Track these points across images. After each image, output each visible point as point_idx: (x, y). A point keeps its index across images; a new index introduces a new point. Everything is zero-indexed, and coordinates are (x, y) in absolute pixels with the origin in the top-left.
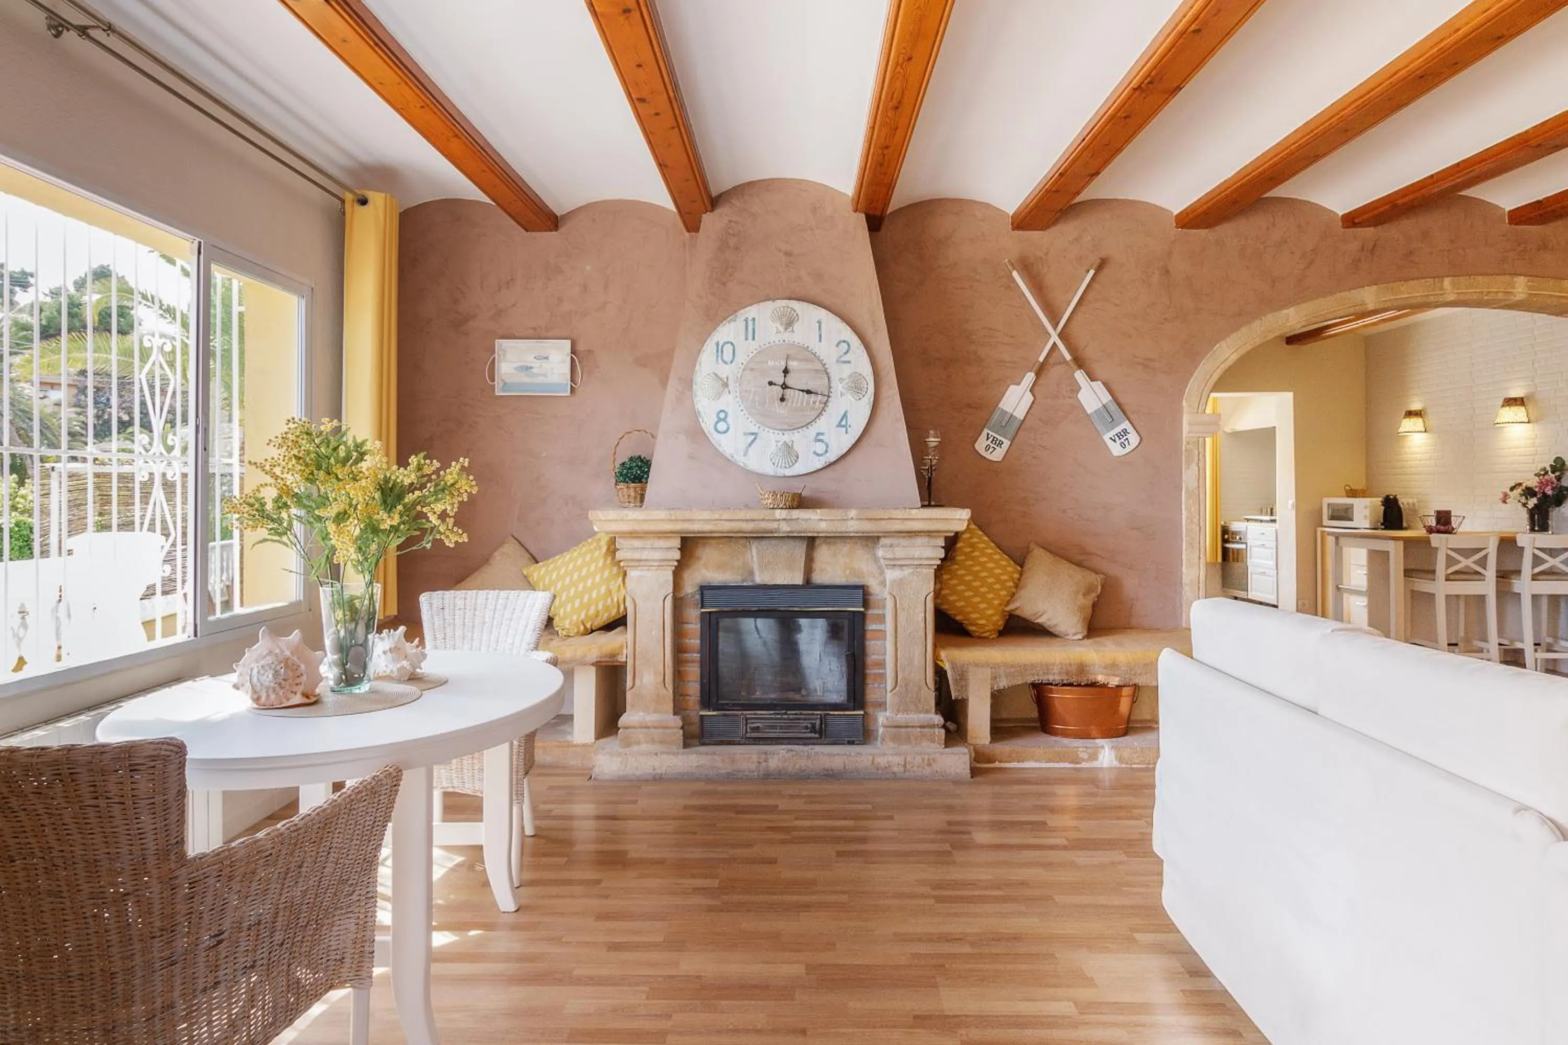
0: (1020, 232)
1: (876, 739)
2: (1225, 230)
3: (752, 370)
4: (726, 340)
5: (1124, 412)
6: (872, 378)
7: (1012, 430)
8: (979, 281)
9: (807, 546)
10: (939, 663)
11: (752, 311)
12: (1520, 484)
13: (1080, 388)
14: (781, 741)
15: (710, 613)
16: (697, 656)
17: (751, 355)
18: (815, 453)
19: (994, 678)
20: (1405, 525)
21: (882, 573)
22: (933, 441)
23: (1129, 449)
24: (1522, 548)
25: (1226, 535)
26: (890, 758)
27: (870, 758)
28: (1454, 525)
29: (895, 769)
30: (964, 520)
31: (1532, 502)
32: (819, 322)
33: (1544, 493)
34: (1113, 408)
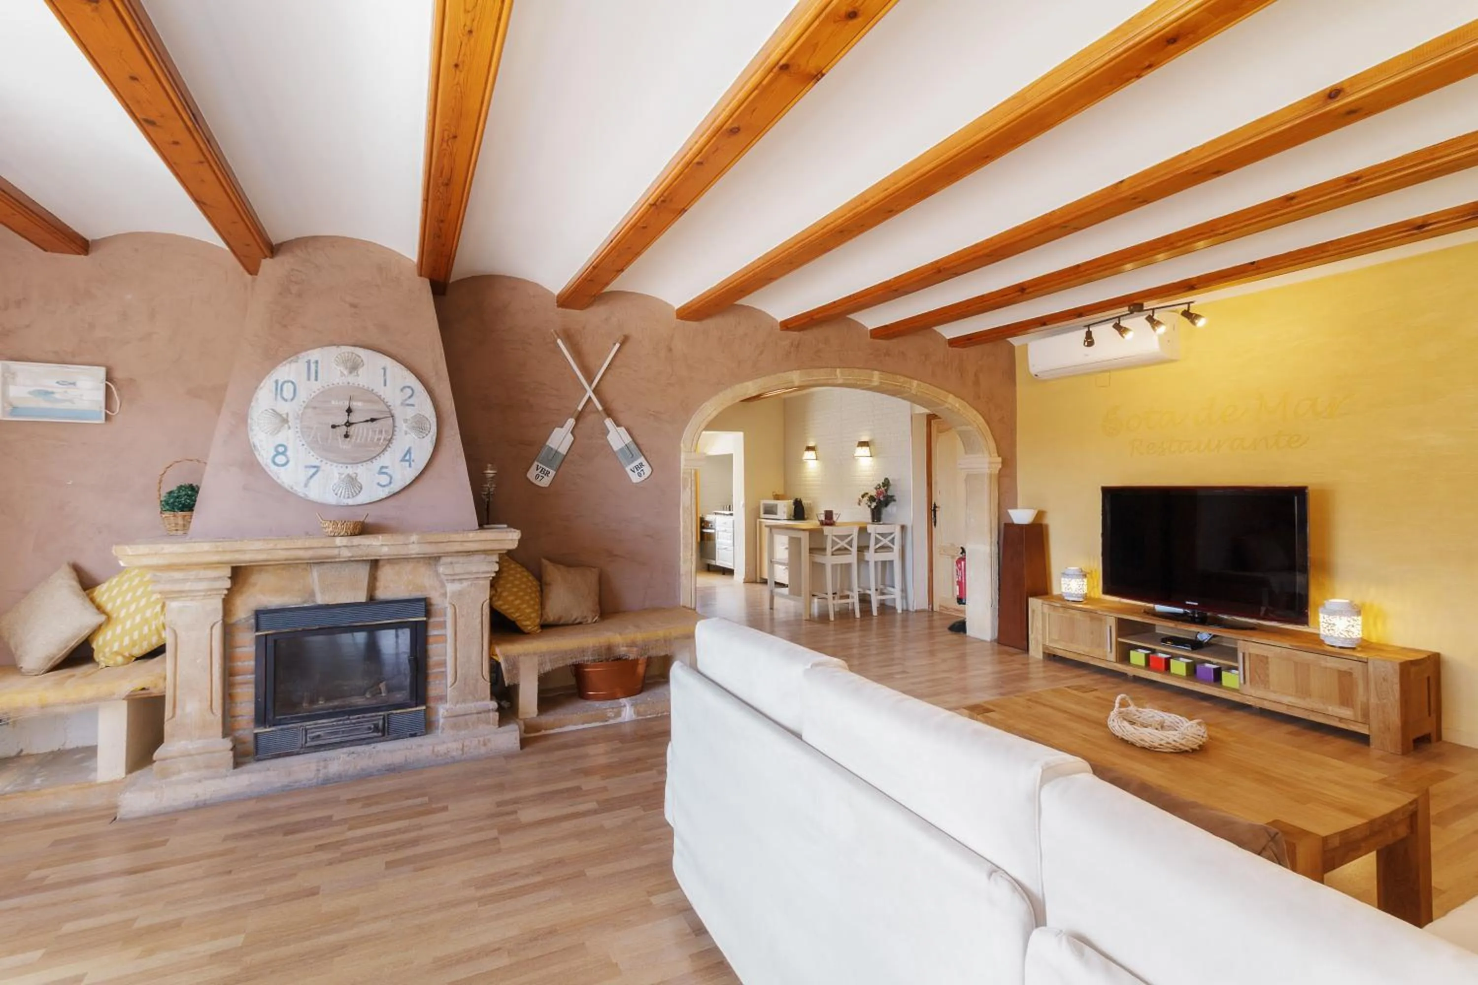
0: (564, 310)
1: (437, 728)
2: (710, 324)
3: (315, 408)
4: (286, 379)
5: (640, 450)
6: (435, 420)
7: (558, 462)
8: (530, 344)
9: (371, 568)
10: (494, 657)
11: (315, 354)
12: (867, 494)
13: (609, 432)
14: (343, 744)
15: (266, 635)
16: (251, 677)
17: (313, 395)
18: (379, 484)
19: (541, 664)
20: (806, 516)
21: (443, 585)
22: (490, 472)
23: (642, 478)
24: (870, 534)
25: (703, 524)
26: (450, 745)
27: (431, 748)
28: (835, 518)
29: (454, 754)
30: (515, 540)
31: (874, 505)
32: (384, 369)
33: (879, 500)
34: (633, 447)
